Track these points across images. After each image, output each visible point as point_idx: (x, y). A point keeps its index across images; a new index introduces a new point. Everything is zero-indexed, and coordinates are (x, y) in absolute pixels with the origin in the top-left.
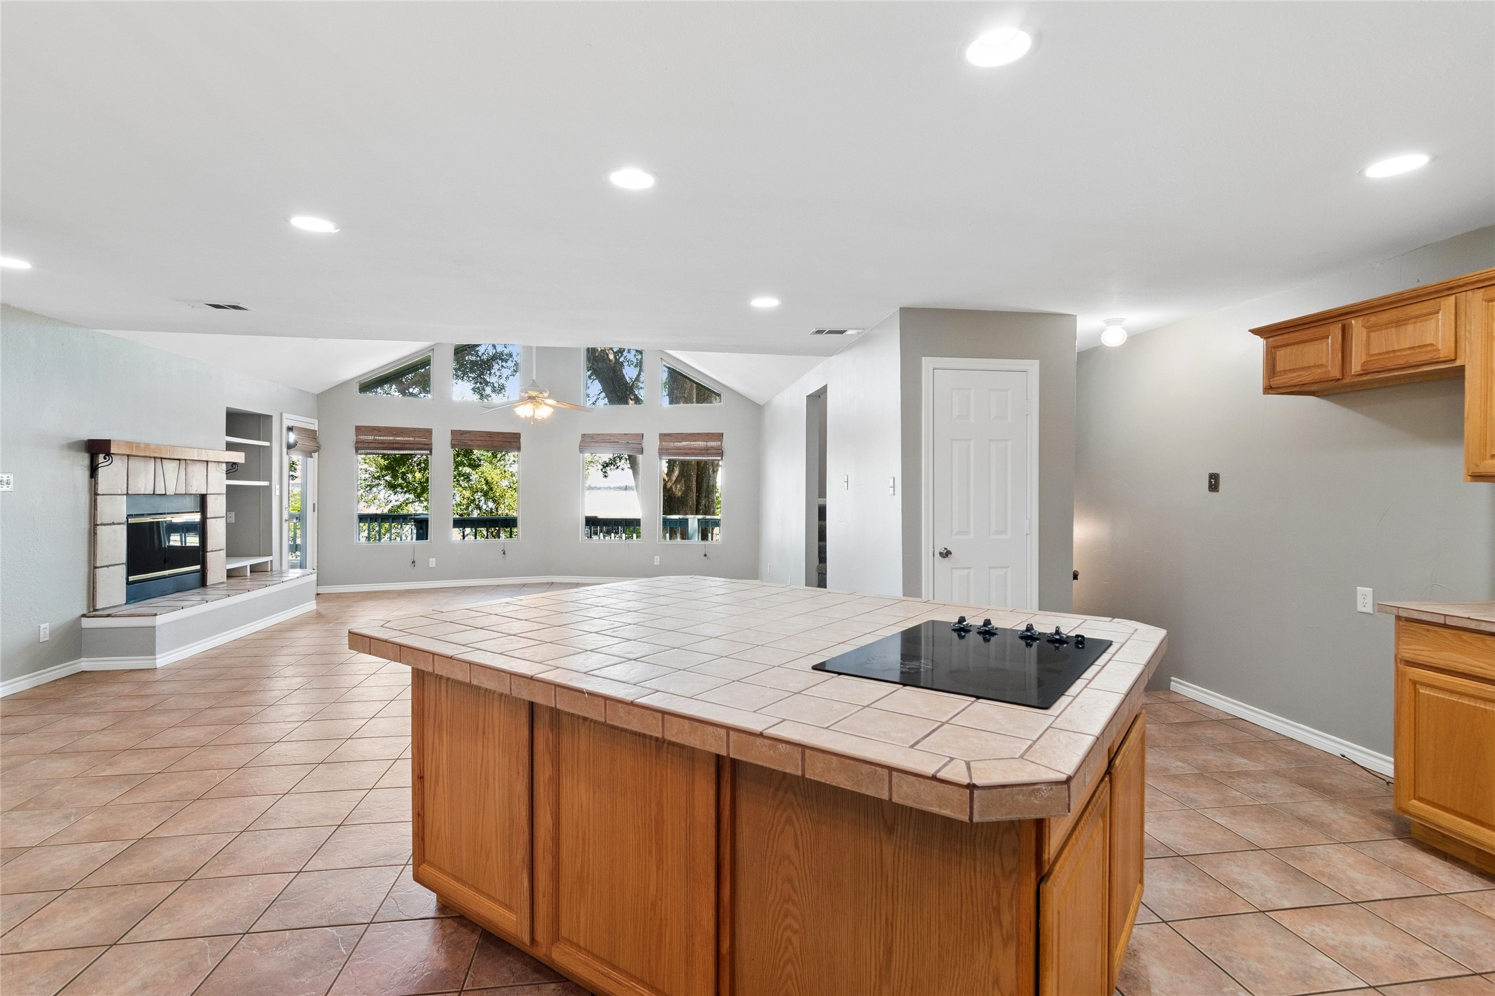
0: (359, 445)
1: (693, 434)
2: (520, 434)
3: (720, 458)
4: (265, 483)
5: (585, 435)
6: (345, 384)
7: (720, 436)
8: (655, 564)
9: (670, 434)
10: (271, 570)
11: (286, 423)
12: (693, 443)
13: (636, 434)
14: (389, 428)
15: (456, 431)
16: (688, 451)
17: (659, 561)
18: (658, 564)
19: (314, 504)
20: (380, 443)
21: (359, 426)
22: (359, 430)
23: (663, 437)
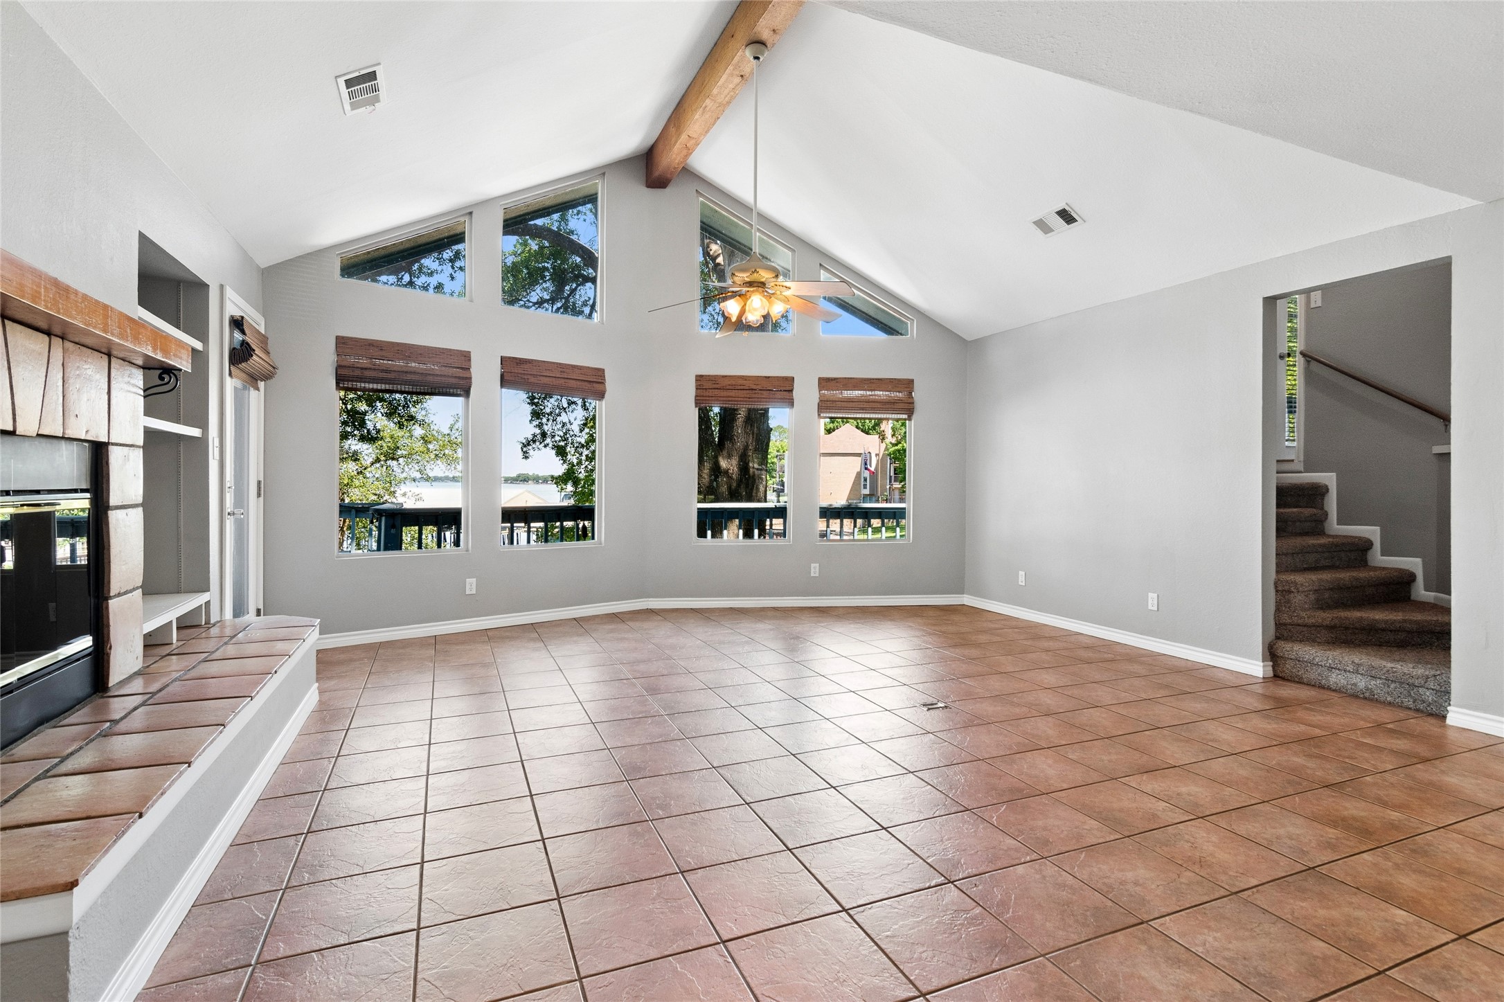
0: (342, 372)
1: (871, 379)
2: (603, 370)
3: (905, 416)
4: (195, 432)
5: (702, 376)
6: (318, 254)
7: (908, 385)
8: (812, 575)
9: (835, 379)
10: (208, 622)
11: (232, 310)
12: (869, 393)
13: (783, 377)
14: (398, 344)
15: (510, 358)
16: (866, 405)
17: (817, 570)
18: (817, 575)
19: (259, 482)
20: (383, 371)
21: (343, 338)
22: (342, 342)
23: (825, 383)
